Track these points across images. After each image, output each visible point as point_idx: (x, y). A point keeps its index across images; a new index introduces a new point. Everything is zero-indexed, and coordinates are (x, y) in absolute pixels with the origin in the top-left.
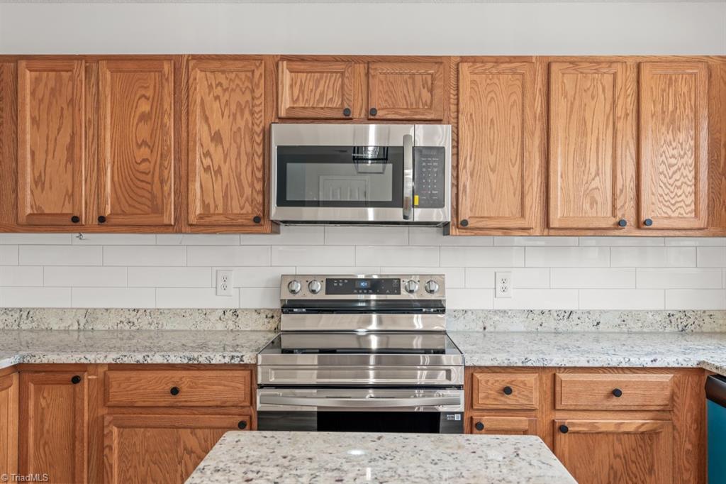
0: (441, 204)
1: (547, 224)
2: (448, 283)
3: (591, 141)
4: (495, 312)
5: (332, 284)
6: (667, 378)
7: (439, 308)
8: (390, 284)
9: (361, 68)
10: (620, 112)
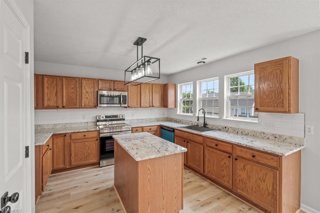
0: (126, 104)
1: (141, 107)
2: (125, 115)
3: (146, 95)
4: (132, 120)
5: (106, 117)
6: (156, 127)
7: (124, 120)
8: (116, 116)
9: (113, 82)
10: (150, 91)
